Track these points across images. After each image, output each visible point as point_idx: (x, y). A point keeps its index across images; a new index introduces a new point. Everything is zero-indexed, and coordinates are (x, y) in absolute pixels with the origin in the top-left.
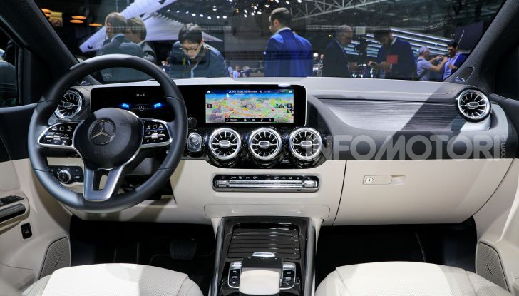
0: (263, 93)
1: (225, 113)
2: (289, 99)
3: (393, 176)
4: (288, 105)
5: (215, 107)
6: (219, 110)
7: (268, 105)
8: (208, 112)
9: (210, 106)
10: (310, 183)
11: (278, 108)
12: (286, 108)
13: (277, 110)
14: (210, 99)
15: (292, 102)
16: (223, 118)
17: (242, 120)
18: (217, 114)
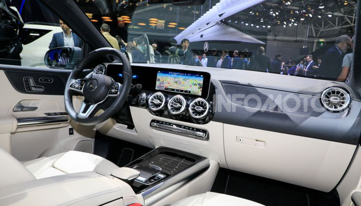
0: (187, 75)
1: (166, 85)
2: (200, 80)
3: (257, 140)
4: (199, 84)
5: (161, 80)
6: (162, 83)
7: (188, 82)
8: (158, 83)
9: (159, 80)
10: (201, 134)
11: (193, 85)
12: (198, 86)
13: (193, 86)
14: (160, 76)
15: (202, 82)
16: (164, 88)
17: (173, 90)
18: (162, 85)
